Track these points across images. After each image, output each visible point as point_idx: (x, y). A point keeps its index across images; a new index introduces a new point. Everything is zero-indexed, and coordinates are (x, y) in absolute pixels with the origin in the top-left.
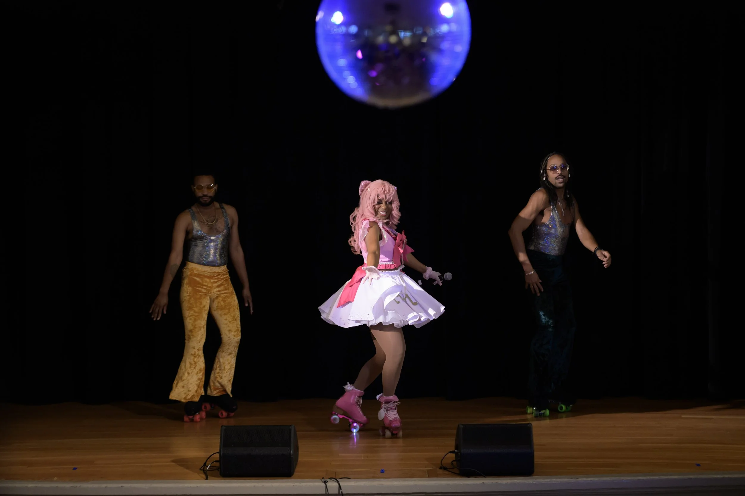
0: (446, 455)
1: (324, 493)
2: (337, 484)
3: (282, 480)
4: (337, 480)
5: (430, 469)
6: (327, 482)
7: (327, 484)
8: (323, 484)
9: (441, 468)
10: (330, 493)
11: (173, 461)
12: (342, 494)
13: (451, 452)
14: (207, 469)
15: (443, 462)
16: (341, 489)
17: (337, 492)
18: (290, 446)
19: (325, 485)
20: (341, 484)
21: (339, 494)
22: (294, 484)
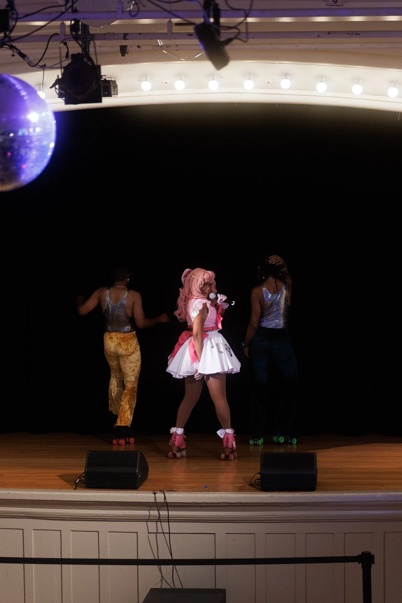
0: (254, 476)
1: (154, 501)
2: (163, 495)
3: (124, 491)
4: (164, 492)
5: (242, 486)
6: (156, 493)
7: (156, 495)
8: (153, 495)
9: (249, 485)
10: (157, 502)
11: (59, 476)
12: (167, 503)
13: (259, 473)
14: (77, 482)
15: (252, 481)
16: (166, 499)
17: (163, 501)
18: (136, 467)
19: (154, 496)
20: (166, 495)
21: (164, 502)
22: (131, 495)
